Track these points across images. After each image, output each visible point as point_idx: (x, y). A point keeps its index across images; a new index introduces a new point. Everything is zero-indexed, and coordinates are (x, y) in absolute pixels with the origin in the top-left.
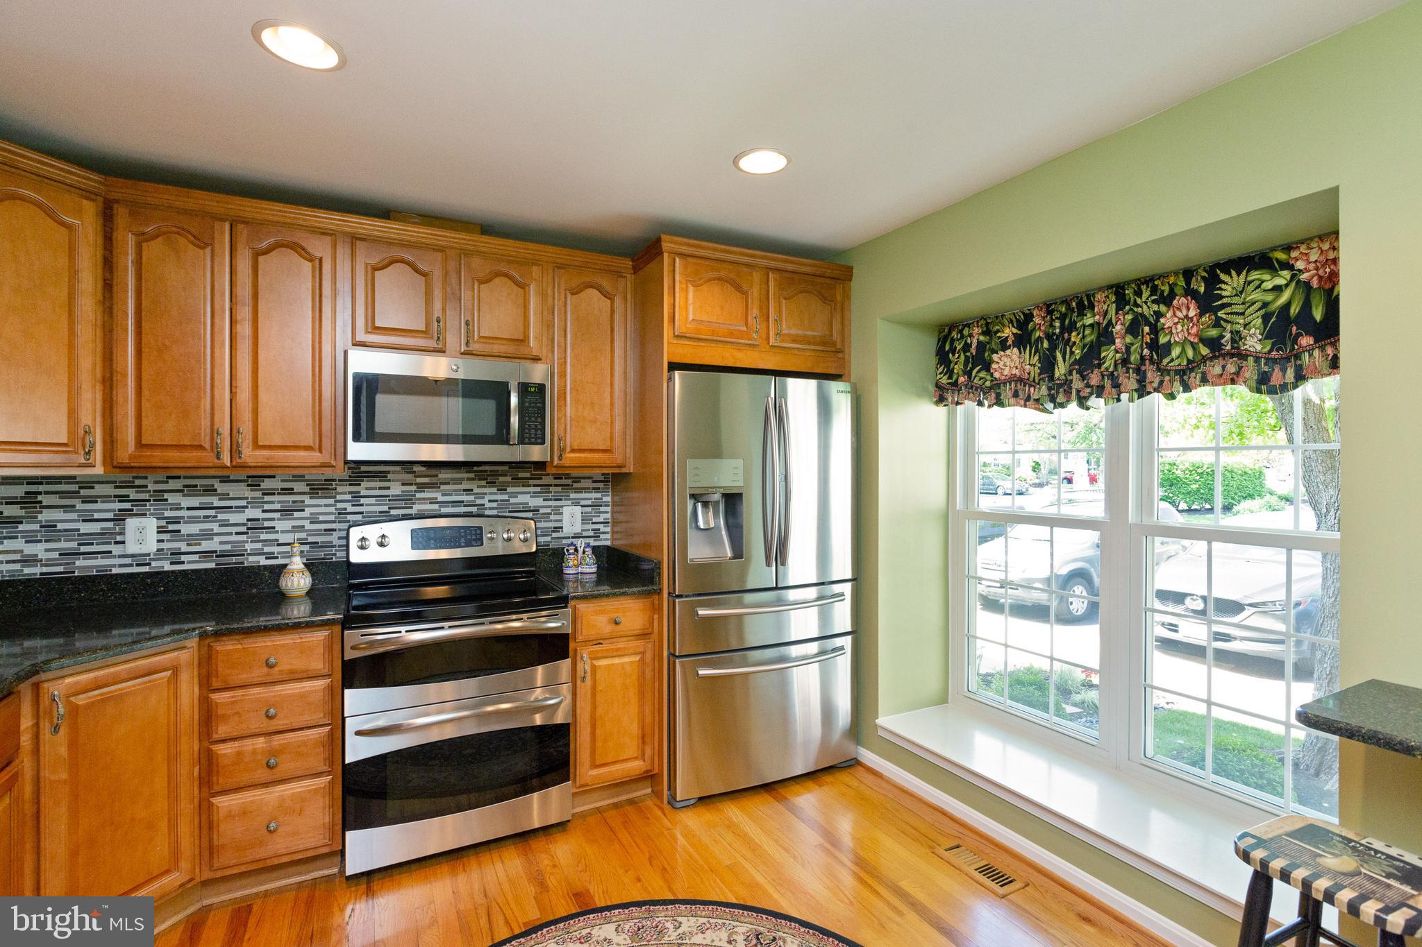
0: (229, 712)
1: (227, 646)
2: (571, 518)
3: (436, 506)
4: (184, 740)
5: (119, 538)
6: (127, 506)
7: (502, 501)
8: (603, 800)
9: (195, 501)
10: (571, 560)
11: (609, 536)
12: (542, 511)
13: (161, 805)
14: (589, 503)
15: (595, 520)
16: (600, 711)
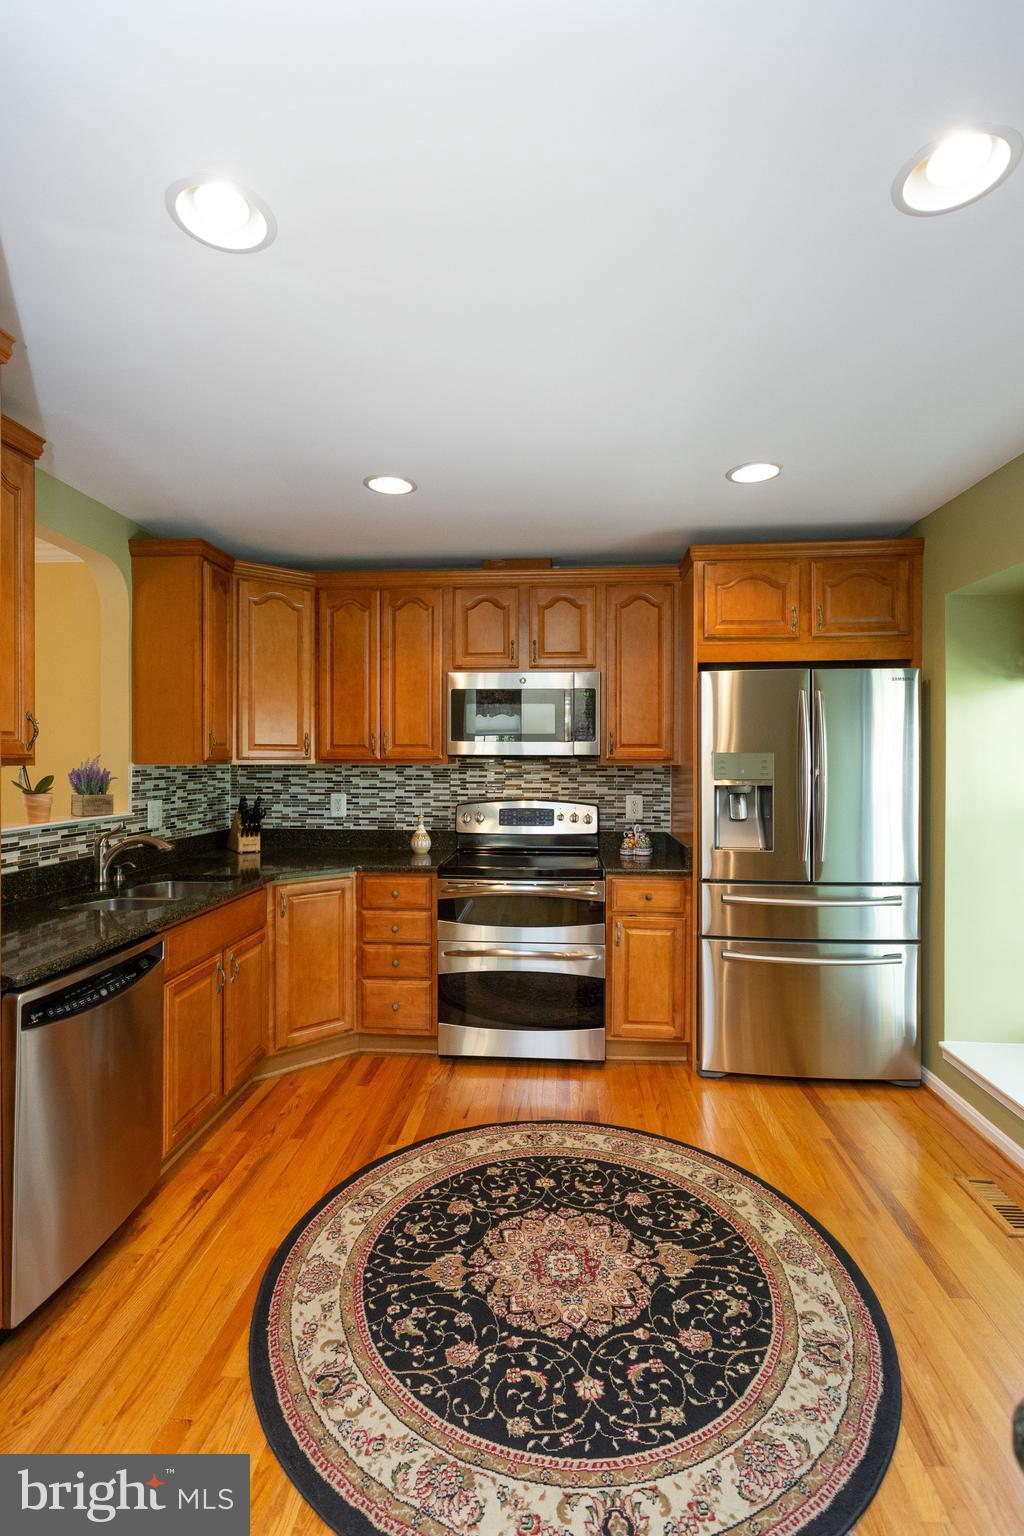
0: (372, 924)
1: (372, 881)
2: (633, 806)
3: (520, 792)
4: (348, 937)
5: (327, 806)
6: (331, 785)
7: (572, 789)
8: (639, 1055)
9: (366, 783)
10: (627, 843)
11: (669, 824)
12: (607, 798)
13: (335, 976)
14: (650, 792)
15: (656, 808)
16: (632, 974)
